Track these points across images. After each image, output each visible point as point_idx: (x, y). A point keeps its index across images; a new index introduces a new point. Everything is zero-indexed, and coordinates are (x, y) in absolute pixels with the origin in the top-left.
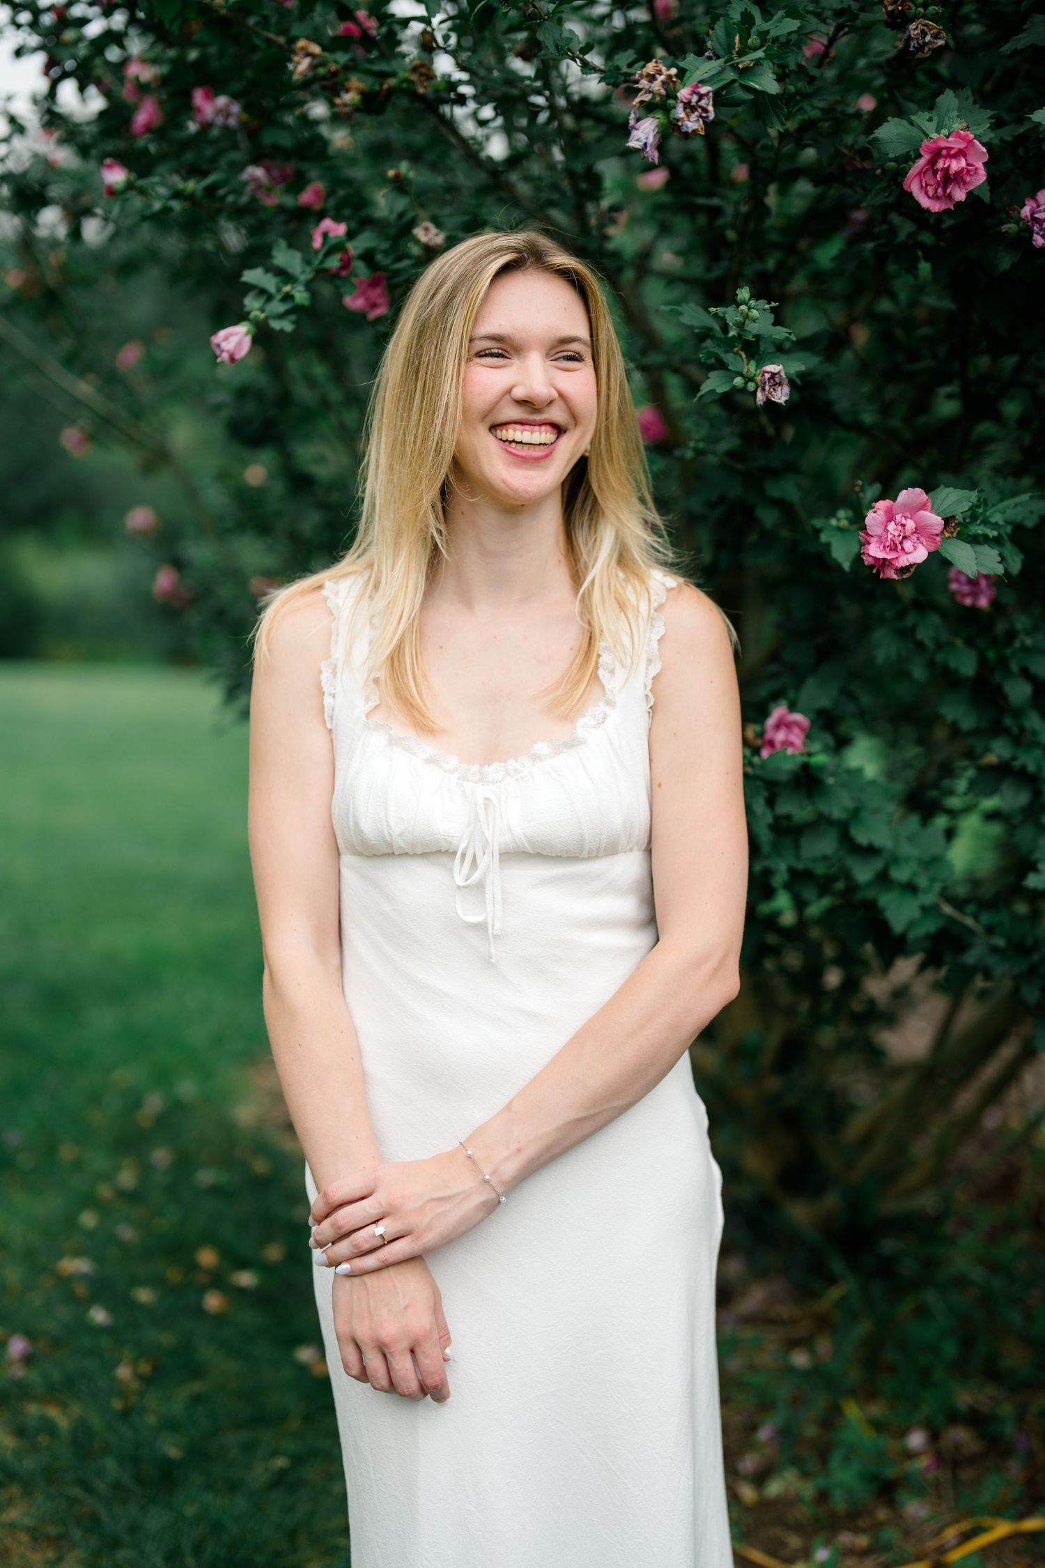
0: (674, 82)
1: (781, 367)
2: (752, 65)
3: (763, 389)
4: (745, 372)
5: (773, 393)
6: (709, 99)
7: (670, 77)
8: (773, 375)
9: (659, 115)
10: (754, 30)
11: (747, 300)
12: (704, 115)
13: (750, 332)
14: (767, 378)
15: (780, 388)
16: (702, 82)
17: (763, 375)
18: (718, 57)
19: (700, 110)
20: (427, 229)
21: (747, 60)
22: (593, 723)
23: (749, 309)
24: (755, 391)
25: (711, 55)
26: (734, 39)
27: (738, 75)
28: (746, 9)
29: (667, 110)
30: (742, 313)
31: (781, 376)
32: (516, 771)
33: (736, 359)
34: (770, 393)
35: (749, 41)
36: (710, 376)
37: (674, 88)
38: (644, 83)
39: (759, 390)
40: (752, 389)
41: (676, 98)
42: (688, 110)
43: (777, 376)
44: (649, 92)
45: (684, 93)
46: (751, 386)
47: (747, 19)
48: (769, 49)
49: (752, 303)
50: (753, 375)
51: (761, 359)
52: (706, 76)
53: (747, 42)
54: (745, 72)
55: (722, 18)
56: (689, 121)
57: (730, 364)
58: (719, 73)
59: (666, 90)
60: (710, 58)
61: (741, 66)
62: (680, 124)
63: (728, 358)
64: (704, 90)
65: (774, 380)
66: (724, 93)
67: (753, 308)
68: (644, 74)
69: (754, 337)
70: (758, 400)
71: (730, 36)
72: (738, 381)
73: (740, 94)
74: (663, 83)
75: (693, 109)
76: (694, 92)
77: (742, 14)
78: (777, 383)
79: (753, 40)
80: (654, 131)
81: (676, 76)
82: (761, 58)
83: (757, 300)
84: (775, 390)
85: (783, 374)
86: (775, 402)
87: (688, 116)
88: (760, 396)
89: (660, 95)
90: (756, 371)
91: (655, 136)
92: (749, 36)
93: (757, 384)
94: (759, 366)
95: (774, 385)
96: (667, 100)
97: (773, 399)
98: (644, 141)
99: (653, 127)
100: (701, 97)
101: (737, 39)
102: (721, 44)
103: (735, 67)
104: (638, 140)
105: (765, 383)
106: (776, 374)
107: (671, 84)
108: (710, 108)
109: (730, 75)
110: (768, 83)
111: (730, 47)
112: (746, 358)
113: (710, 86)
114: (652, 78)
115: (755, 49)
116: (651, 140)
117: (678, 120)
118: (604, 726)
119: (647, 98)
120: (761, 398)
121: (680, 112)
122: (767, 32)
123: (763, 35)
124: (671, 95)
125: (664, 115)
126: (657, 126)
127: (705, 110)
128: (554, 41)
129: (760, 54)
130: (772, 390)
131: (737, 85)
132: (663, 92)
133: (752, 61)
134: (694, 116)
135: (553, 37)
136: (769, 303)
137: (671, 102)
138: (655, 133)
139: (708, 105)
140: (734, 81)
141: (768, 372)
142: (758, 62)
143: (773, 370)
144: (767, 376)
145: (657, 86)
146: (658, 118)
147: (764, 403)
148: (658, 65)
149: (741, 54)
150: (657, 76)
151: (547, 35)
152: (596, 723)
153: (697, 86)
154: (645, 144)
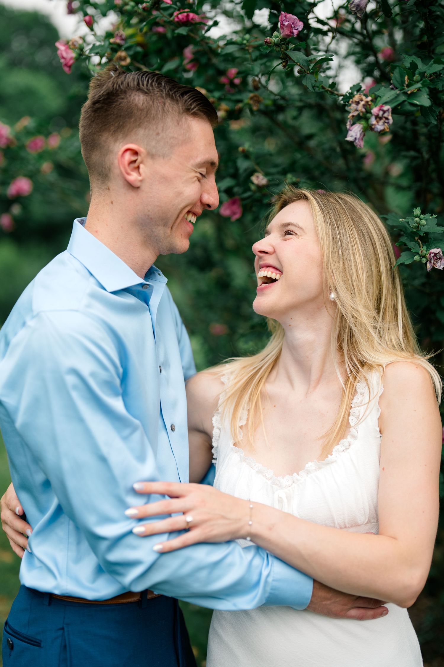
0: (370, 105)
1: (440, 250)
2: (416, 91)
3: (430, 262)
4: (420, 253)
5: (436, 264)
6: (389, 113)
7: (367, 102)
8: (436, 254)
9: (363, 122)
10: (417, 72)
11: (419, 215)
12: (387, 121)
13: (422, 231)
14: (432, 256)
15: (440, 261)
16: (386, 103)
17: (430, 255)
18: (397, 88)
19: (384, 119)
20: (258, 177)
21: (413, 89)
22: (343, 448)
23: (420, 219)
24: (426, 264)
25: (393, 87)
26: (404, 78)
27: (407, 98)
28: (413, 61)
29: (367, 119)
30: (416, 222)
31: (440, 255)
32: (297, 480)
33: (415, 246)
34: (435, 264)
35: (415, 78)
36: (401, 255)
37: (370, 107)
38: (354, 106)
39: (428, 262)
40: (425, 262)
41: (371, 113)
42: (378, 119)
43: (438, 254)
44: (357, 110)
45: (375, 110)
46: (424, 260)
47: (414, 66)
48: (424, 82)
49: (422, 216)
50: (424, 254)
51: (429, 245)
52: (388, 100)
53: (413, 78)
54: (413, 95)
55: (398, 68)
56: (378, 125)
57: (412, 248)
58: (396, 97)
59: (365, 109)
60: (392, 89)
61: (409, 92)
62: (373, 127)
63: (411, 244)
64: (386, 108)
65: (436, 257)
66: (399, 108)
67: (423, 219)
68: (354, 101)
69: (424, 234)
70: (428, 268)
71: (402, 77)
72: (417, 258)
73: (409, 108)
74: (364, 105)
75: (381, 119)
76: (380, 110)
77: (411, 63)
78: (438, 258)
79: (417, 77)
80: (360, 131)
81: (372, 101)
82: (421, 87)
83: (424, 215)
84: (437, 262)
85: (441, 253)
86: (437, 268)
87: (378, 122)
88: (429, 266)
89: (362, 112)
90: (426, 252)
91: (361, 134)
92: (414, 75)
93: (427, 259)
94: (428, 248)
95: (436, 260)
96: (366, 114)
97: (436, 267)
98: (355, 137)
99: (359, 129)
100: (384, 112)
101: (406, 78)
102: (397, 81)
103: (405, 93)
104: (352, 136)
105: (431, 259)
106: (438, 253)
107: (368, 106)
108: (390, 118)
109: (403, 98)
110: (424, 100)
111: (403, 82)
112: (422, 244)
113: (389, 105)
114: (358, 103)
115: (418, 82)
116: (358, 136)
117: (373, 125)
118: (349, 450)
119: (356, 114)
120: (429, 267)
121: (373, 121)
122: (425, 73)
123: (422, 74)
124: (368, 111)
125: (366, 122)
126: (362, 128)
127: (387, 119)
128: (312, 84)
129: (419, 85)
130: (435, 262)
131: (406, 103)
132: (364, 110)
133: (416, 89)
134: (381, 122)
135: (311, 82)
136: (432, 216)
137: (368, 115)
138: (361, 132)
139: (388, 115)
140: (404, 101)
141: (432, 253)
142: (419, 90)
143: (435, 252)
144: (432, 255)
145: (360, 107)
146: (362, 124)
147: (431, 269)
148: (361, 96)
149: (408, 86)
150: (360, 102)
151: (308, 82)
152: (344, 449)
153: (382, 106)
154: (356, 139)
